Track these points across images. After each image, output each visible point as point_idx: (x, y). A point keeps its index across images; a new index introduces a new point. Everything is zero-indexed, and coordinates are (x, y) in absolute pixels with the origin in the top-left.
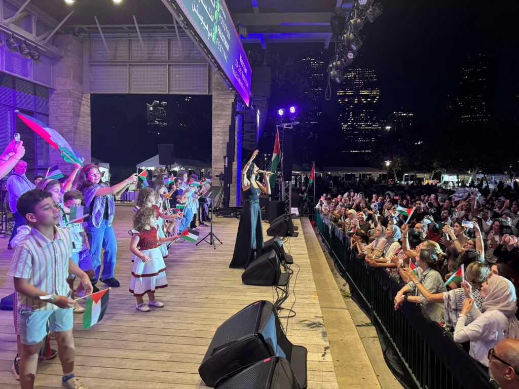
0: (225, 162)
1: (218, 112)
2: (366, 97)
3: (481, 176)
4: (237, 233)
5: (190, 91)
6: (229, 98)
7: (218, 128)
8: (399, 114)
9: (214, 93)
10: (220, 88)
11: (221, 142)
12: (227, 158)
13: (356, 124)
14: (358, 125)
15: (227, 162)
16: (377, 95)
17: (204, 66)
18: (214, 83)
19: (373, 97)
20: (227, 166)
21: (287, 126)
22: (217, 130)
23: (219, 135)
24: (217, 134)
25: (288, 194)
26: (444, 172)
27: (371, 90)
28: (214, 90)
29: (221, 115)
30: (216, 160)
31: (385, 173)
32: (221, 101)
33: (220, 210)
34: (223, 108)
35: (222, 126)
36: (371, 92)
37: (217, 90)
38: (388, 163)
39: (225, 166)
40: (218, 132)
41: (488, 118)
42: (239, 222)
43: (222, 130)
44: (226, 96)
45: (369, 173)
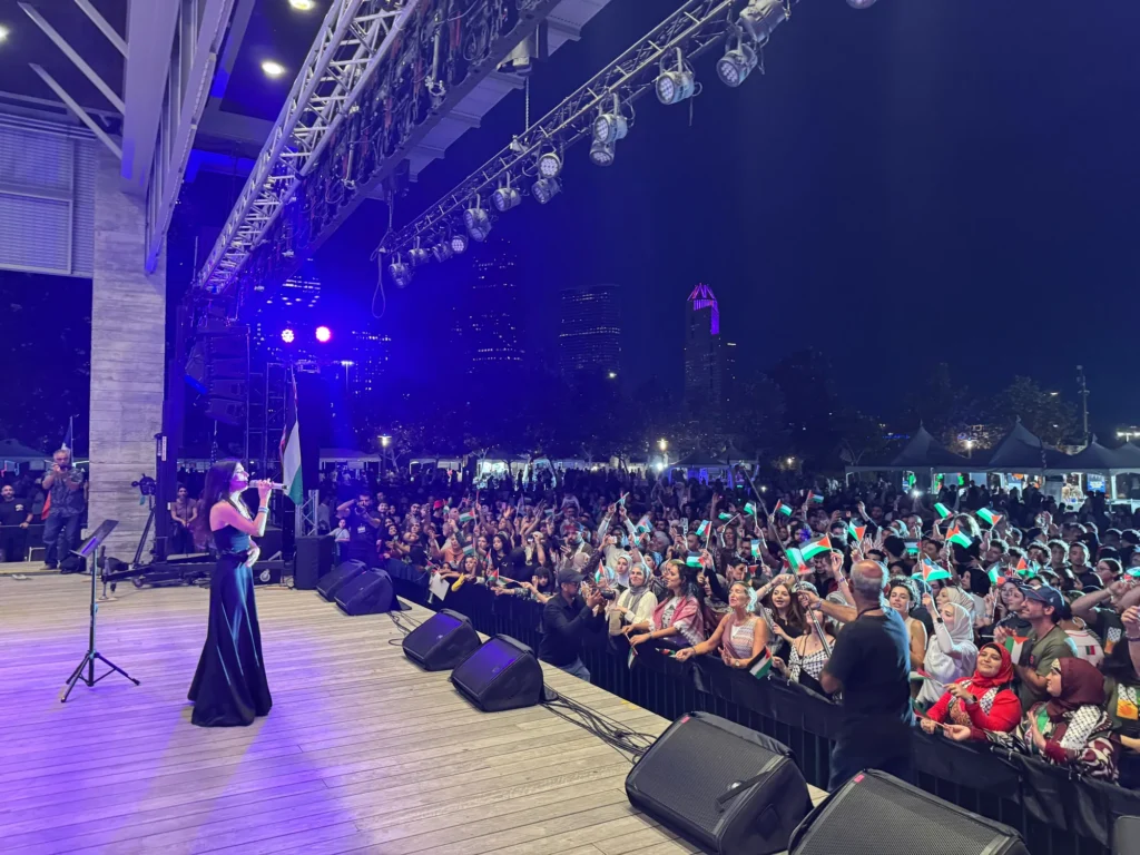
0: (159, 449)
1: (109, 323)
2: (292, 293)
3: (545, 462)
4: (207, 625)
5: (11, 262)
6: (143, 292)
7: (111, 361)
8: (363, 335)
9: (98, 278)
10: (115, 266)
11: (117, 395)
12: (164, 439)
13: (271, 350)
14: (275, 352)
15: (164, 449)
16: (316, 292)
17: (61, 203)
18: (99, 250)
19: (308, 296)
20: (164, 459)
21: (306, 367)
22: (106, 365)
23: (111, 379)
24: (105, 375)
25: (311, 518)
26: (482, 456)
27: (303, 280)
28: (101, 268)
29: (119, 330)
30: (102, 443)
31: (376, 459)
32: (117, 297)
33: (148, 569)
34: (125, 313)
35: (121, 357)
36: (303, 285)
37: (108, 268)
38: (385, 441)
39: (159, 458)
40: (109, 371)
41: (520, 355)
42: (208, 597)
43: (119, 367)
44: (132, 286)
45: (342, 460)
